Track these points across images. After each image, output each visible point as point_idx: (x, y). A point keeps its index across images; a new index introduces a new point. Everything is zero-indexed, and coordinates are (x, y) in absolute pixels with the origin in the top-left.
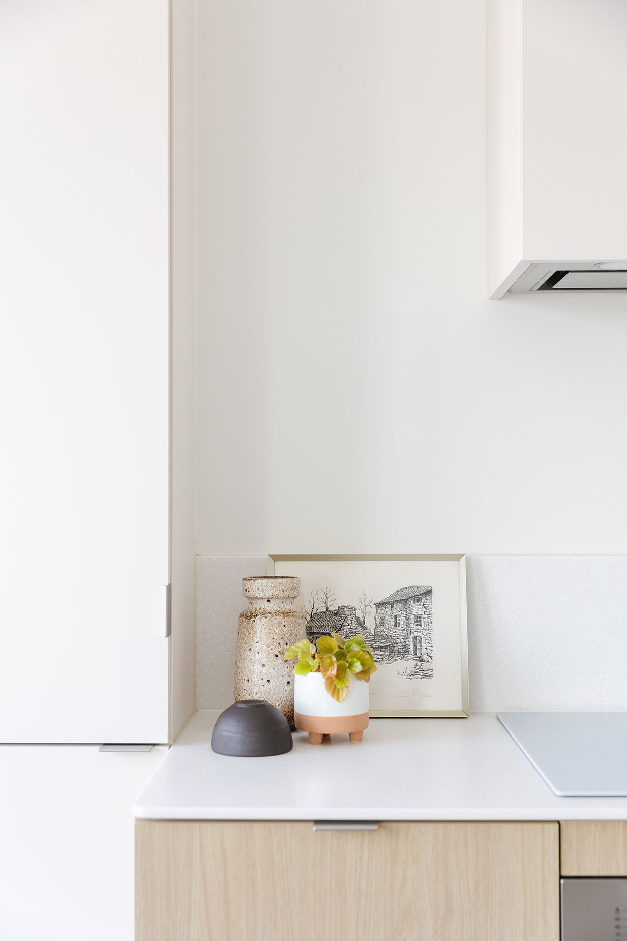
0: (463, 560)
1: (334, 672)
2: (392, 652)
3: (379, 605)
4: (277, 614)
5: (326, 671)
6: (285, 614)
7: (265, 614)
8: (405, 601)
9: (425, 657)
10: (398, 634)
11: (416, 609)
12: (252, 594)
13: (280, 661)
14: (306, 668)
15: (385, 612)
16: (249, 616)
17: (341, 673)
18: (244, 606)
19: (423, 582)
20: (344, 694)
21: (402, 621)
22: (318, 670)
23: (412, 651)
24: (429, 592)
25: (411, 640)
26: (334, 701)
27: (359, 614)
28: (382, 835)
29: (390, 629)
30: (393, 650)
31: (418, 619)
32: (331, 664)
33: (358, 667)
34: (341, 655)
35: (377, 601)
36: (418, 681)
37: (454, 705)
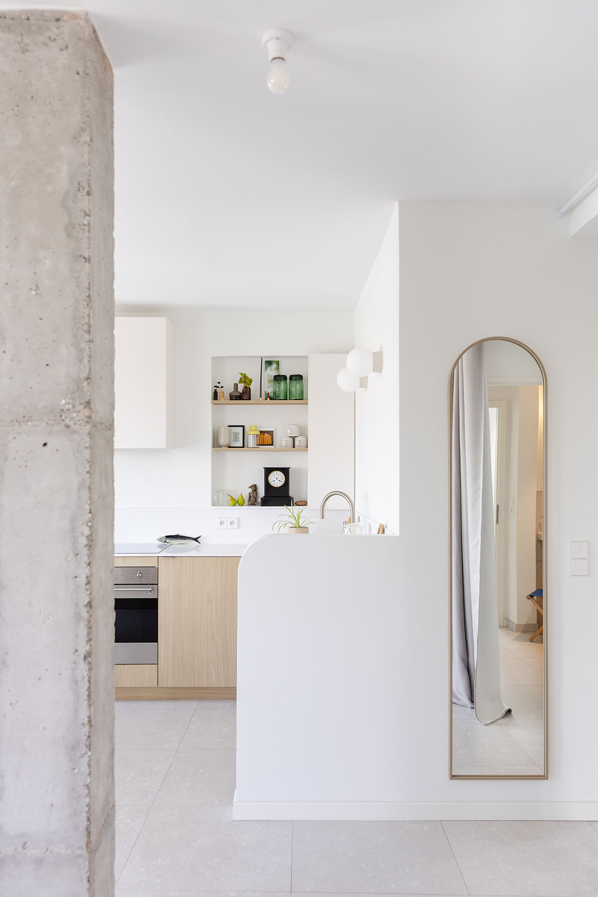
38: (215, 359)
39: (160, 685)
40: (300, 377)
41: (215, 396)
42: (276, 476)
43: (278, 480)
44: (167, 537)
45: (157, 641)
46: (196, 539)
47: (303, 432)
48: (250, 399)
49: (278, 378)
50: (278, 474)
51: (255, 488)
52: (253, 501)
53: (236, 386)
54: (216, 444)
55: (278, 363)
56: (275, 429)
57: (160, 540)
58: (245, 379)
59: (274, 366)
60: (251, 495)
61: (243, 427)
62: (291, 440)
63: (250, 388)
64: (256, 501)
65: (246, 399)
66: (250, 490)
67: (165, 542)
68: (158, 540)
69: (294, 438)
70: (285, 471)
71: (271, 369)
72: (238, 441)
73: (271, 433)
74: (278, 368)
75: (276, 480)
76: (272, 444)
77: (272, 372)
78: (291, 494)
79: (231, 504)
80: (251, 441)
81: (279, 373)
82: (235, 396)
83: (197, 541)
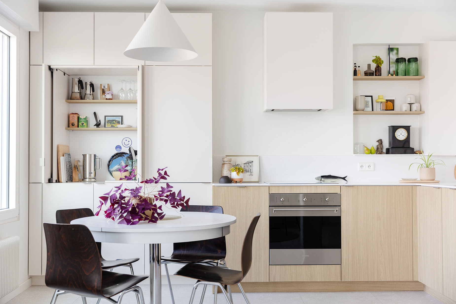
0: (258, 156)
1: (238, 171)
2: (246, 172)
3: (244, 164)
4: (228, 163)
5: (237, 171)
6: (230, 164)
7: (226, 164)
8: (249, 163)
9: (252, 172)
10: (247, 169)
11: (250, 164)
12: (224, 160)
13: (229, 171)
14: (233, 171)
15: (245, 165)
16: (224, 164)
17: (239, 171)
18: (223, 163)
19: (252, 160)
20: (239, 175)
21: (248, 166)
22: (235, 171)
23: (250, 171)
24: (253, 162)
25: (250, 169)
26: (238, 176)
27: (241, 165)
28: (245, 188)
29: (246, 168)
30: (247, 171)
31: (251, 166)
32: (237, 170)
33: (241, 171)
34: (239, 169)
35: (244, 163)
36: (251, 176)
37: (257, 180)
38: (355, 46)
39: (343, 280)
40: (416, 60)
41: (355, 73)
42: (401, 132)
43: (402, 135)
44: (322, 177)
45: (340, 248)
46: (344, 178)
47: (418, 100)
48: (381, 75)
49: (399, 61)
50: (402, 131)
51: (380, 142)
52: (379, 150)
53: (369, 66)
54: (355, 109)
55: (397, 49)
56: (395, 98)
57: (317, 179)
58: (378, 61)
59: (395, 51)
60: (379, 147)
61: (372, 96)
62: (409, 105)
63: (381, 67)
64: (382, 151)
65: (378, 76)
66: (377, 144)
67: (321, 180)
68: (316, 179)
69: (411, 104)
70: (407, 128)
71: (393, 54)
72: (369, 107)
73: (392, 101)
74: (397, 53)
75: (401, 135)
76: (393, 110)
77: (394, 57)
78: (411, 146)
79: (367, 153)
80: (377, 107)
81: (398, 56)
82: (369, 73)
83: (345, 180)
